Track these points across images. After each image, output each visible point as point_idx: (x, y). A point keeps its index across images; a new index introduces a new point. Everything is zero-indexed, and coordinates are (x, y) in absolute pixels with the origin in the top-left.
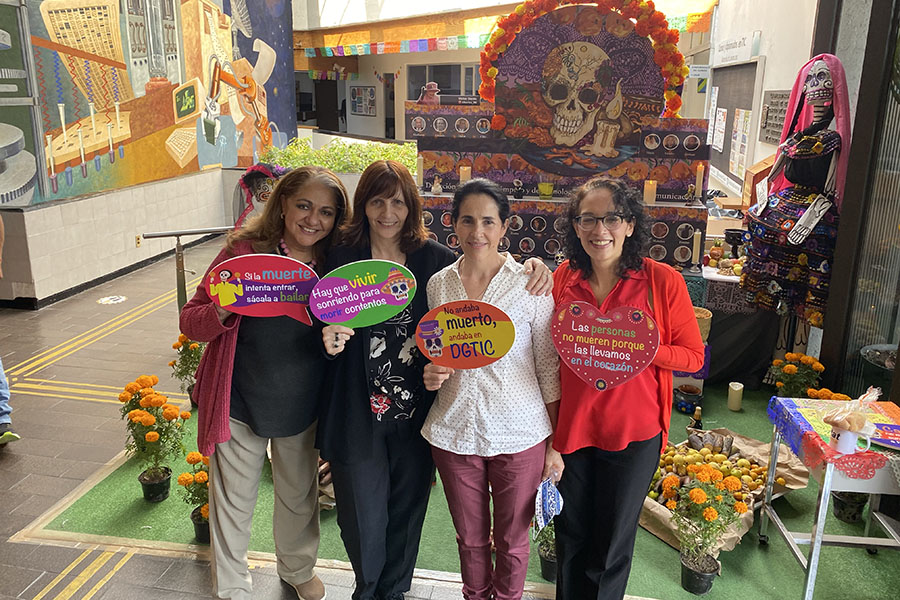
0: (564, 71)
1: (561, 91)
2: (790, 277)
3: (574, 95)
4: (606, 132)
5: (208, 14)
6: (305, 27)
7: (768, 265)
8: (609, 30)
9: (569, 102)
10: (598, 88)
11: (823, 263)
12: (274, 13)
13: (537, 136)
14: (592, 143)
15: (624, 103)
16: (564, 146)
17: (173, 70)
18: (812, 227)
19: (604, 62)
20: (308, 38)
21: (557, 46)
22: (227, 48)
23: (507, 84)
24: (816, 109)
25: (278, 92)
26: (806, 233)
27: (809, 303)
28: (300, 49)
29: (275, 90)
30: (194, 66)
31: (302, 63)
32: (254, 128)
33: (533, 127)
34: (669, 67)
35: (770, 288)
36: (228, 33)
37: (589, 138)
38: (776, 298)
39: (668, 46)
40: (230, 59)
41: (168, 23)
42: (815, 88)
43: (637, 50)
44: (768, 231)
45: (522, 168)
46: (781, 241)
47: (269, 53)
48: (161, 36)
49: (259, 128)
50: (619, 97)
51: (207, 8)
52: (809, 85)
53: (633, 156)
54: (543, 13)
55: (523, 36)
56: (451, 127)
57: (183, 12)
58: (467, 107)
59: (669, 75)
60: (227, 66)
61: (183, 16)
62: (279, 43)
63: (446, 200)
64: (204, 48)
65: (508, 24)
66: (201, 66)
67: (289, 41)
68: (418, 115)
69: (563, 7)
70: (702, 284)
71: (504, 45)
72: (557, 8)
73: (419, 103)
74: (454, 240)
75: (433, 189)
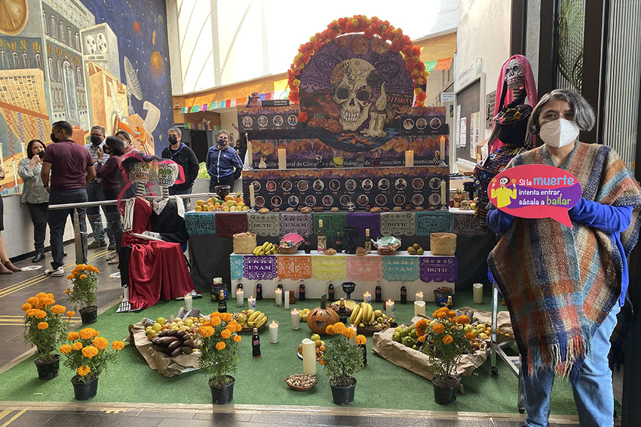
0: (345, 79)
1: (344, 93)
3: (353, 95)
4: (377, 119)
5: (110, 83)
6: (180, 94)
8: (374, 50)
9: (349, 102)
10: (369, 90)
12: (159, 84)
13: (330, 125)
14: (368, 128)
15: (387, 99)
16: (349, 131)
17: (84, 121)
19: (372, 71)
20: (182, 100)
21: (340, 62)
22: (124, 107)
23: (307, 90)
24: (515, 91)
25: (163, 138)
28: (177, 109)
29: (160, 137)
30: (99, 119)
31: (179, 118)
33: (327, 119)
34: (416, 72)
36: (124, 96)
37: (366, 125)
39: (413, 58)
40: (127, 115)
41: (80, 88)
42: (512, 77)
43: (393, 62)
44: (490, 175)
45: (321, 148)
47: (155, 111)
48: (75, 96)
50: (383, 94)
51: (109, 79)
52: (508, 75)
53: (396, 135)
54: (328, 41)
55: (316, 57)
56: (270, 122)
57: (92, 82)
58: (280, 108)
59: (416, 77)
60: (124, 119)
61: (91, 84)
62: (162, 104)
63: (269, 172)
64: (107, 107)
65: (305, 49)
66: (105, 119)
67: (169, 103)
68: (247, 115)
69: (341, 36)
70: (449, 216)
71: (303, 64)
72: (337, 37)
73: (247, 106)
74: (276, 200)
75: (260, 166)
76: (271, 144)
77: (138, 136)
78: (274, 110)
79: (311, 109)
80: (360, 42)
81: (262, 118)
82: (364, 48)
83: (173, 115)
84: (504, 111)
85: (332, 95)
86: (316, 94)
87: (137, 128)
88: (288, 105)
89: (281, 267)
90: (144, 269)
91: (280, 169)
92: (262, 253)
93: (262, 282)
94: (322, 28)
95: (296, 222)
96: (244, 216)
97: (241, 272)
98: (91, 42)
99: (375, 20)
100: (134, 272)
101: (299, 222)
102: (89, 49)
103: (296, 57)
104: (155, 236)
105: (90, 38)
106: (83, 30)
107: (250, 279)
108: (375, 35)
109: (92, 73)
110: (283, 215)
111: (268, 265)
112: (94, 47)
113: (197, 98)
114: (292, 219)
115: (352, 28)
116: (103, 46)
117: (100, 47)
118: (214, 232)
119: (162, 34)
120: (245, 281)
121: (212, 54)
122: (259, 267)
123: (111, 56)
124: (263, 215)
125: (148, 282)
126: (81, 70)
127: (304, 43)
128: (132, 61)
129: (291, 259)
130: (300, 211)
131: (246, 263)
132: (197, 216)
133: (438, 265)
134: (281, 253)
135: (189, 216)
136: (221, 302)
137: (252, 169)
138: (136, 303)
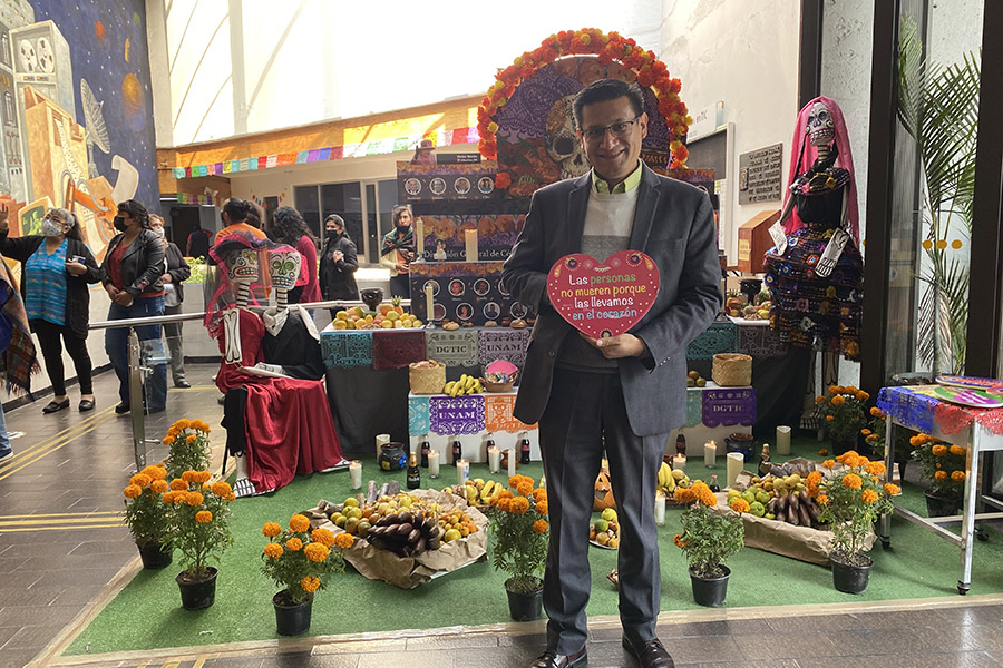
0: (569, 123)
1: (567, 145)
2: (821, 311)
5: (59, 123)
6: (164, 146)
7: (797, 302)
9: (574, 158)
11: (852, 292)
12: (135, 127)
17: (17, 186)
21: (559, 98)
22: (81, 163)
23: (509, 139)
24: (820, 149)
26: (832, 265)
27: (844, 334)
28: (166, 170)
30: (42, 182)
31: (168, 187)
34: (675, 116)
35: (802, 325)
36: (82, 146)
38: (810, 335)
39: (671, 96)
40: (86, 177)
41: (11, 129)
42: (818, 128)
44: (794, 268)
46: (809, 275)
47: (131, 173)
48: (2, 145)
51: (57, 116)
52: (811, 125)
54: (543, 65)
55: (523, 88)
57: (28, 118)
58: (466, 165)
59: (674, 124)
60: (82, 185)
61: (28, 123)
62: (141, 161)
63: (454, 266)
64: (54, 162)
65: (506, 76)
66: (52, 181)
67: (153, 160)
68: (412, 176)
69: (562, 58)
70: (733, 330)
71: (503, 99)
72: (557, 59)
73: (413, 162)
74: (464, 310)
75: (436, 256)
76: (451, 223)
77: (104, 213)
78: (455, 169)
79: (514, 168)
80: (591, 69)
81: (436, 181)
83: (158, 181)
84: (810, 175)
85: (548, 147)
86: (522, 145)
87: (103, 199)
88: (479, 161)
89: (491, 413)
90: (270, 424)
91: (467, 261)
92: (461, 393)
93: (461, 438)
94: (534, 44)
95: (504, 343)
96: (421, 334)
97: (427, 424)
98: (27, 51)
99: (614, 37)
100: (255, 429)
101: (509, 343)
102: (26, 63)
103: (492, 88)
104: (276, 371)
105: (26, 44)
106: (15, 31)
107: (441, 434)
108: (614, 60)
109: (30, 104)
110: (483, 332)
111: (470, 410)
112: (34, 61)
113: (198, 153)
114: (498, 338)
115: (580, 47)
116: (47, 60)
117: (42, 60)
118: (370, 361)
119: (140, 45)
120: (432, 438)
121: (230, 82)
122: (455, 415)
123: (60, 77)
124: (451, 333)
125: (278, 446)
126: (13, 98)
127: (505, 67)
128: (93, 86)
129: (506, 400)
130: (508, 326)
131: (435, 410)
132: (342, 337)
133: (729, 402)
134: (489, 392)
135: (326, 337)
136: (412, 471)
137: (423, 261)
138: (263, 481)
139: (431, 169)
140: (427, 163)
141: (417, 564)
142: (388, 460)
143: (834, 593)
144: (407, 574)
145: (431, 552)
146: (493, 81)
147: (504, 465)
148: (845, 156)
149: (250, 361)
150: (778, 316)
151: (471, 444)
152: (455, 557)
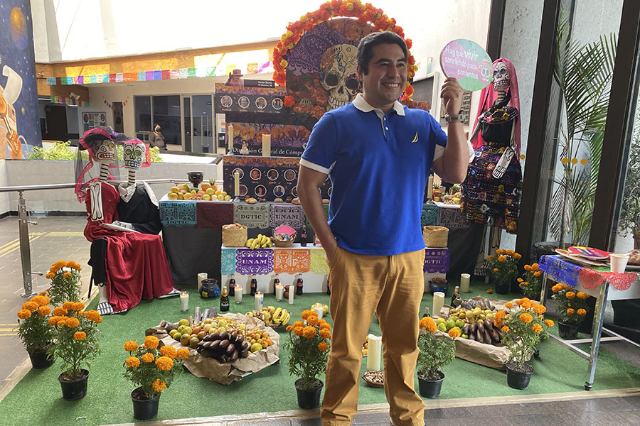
0: (336, 65)
1: (333, 80)
2: (494, 201)
3: (342, 83)
6: (47, 60)
7: (479, 194)
9: (339, 88)
11: (515, 189)
12: (20, 46)
13: (316, 112)
18: (506, 167)
20: (49, 69)
21: (330, 46)
23: (295, 73)
24: (500, 93)
25: (26, 111)
26: (503, 171)
27: (507, 216)
28: (42, 78)
29: (23, 110)
31: (44, 90)
32: (6, 140)
33: (314, 106)
35: (481, 209)
38: (486, 216)
42: (500, 79)
44: (479, 172)
46: (488, 177)
47: (16, 79)
49: (10, 140)
52: (495, 77)
54: (320, 22)
55: (306, 37)
56: (252, 104)
58: (264, 89)
62: (24, 71)
63: (254, 159)
65: (294, 28)
67: (32, 70)
68: (226, 94)
69: (333, 18)
70: (436, 211)
71: (292, 44)
72: (330, 19)
73: (227, 84)
74: (260, 190)
75: (242, 151)
76: (253, 129)
78: (257, 91)
79: (297, 93)
80: (353, 27)
81: (243, 99)
82: (356, 34)
83: (36, 86)
84: (492, 111)
85: (321, 80)
86: (304, 78)
88: (274, 87)
89: (278, 261)
90: (124, 265)
91: (263, 156)
92: (258, 247)
93: (257, 277)
95: (287, 213)
96: (231, 205)
97: (234, 267)
99: (369, 7)
100: (113, 268)
101: (291, 214)
103: (284, 35)
104: (127, 227)
107: (244, 274)
108: (369, 23)
110: (273, 206)
111: (264, 258)
114: (284, 210)
115: (346, 12)
118: (194, 223)
120: (237, 276)
122: (253, 261)
124: (252, 205)
125: (129, 280)
127: (294, 22)
129: (288, 252)
130: (290, 202)
131: (239, 257)
132: (174, 205)
133: (432, 257)
134: (276, 246)
135: (163, 204)
136: (224, 299)
137: (233, 154)
138: (118, 304)
139: (240, 90)
140: (237, 85)
141: (233, 368)
142: (206, 291)
143: (508, 388)
144: (226, 375)
145: (241, 360)
146: (285, 31)
147: (286, 296)
148: (516, 99)
149: (108, 219)
150: (466, 202)
151: (264, 281)
152: (258, 362)
